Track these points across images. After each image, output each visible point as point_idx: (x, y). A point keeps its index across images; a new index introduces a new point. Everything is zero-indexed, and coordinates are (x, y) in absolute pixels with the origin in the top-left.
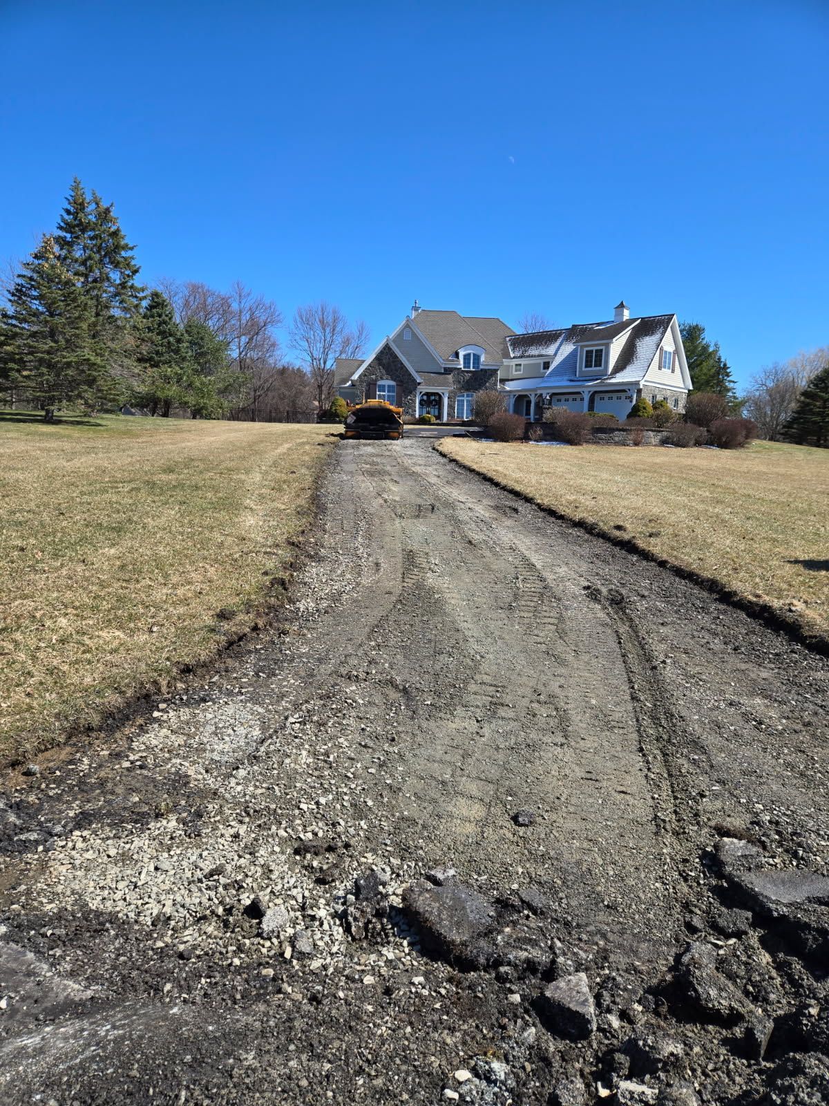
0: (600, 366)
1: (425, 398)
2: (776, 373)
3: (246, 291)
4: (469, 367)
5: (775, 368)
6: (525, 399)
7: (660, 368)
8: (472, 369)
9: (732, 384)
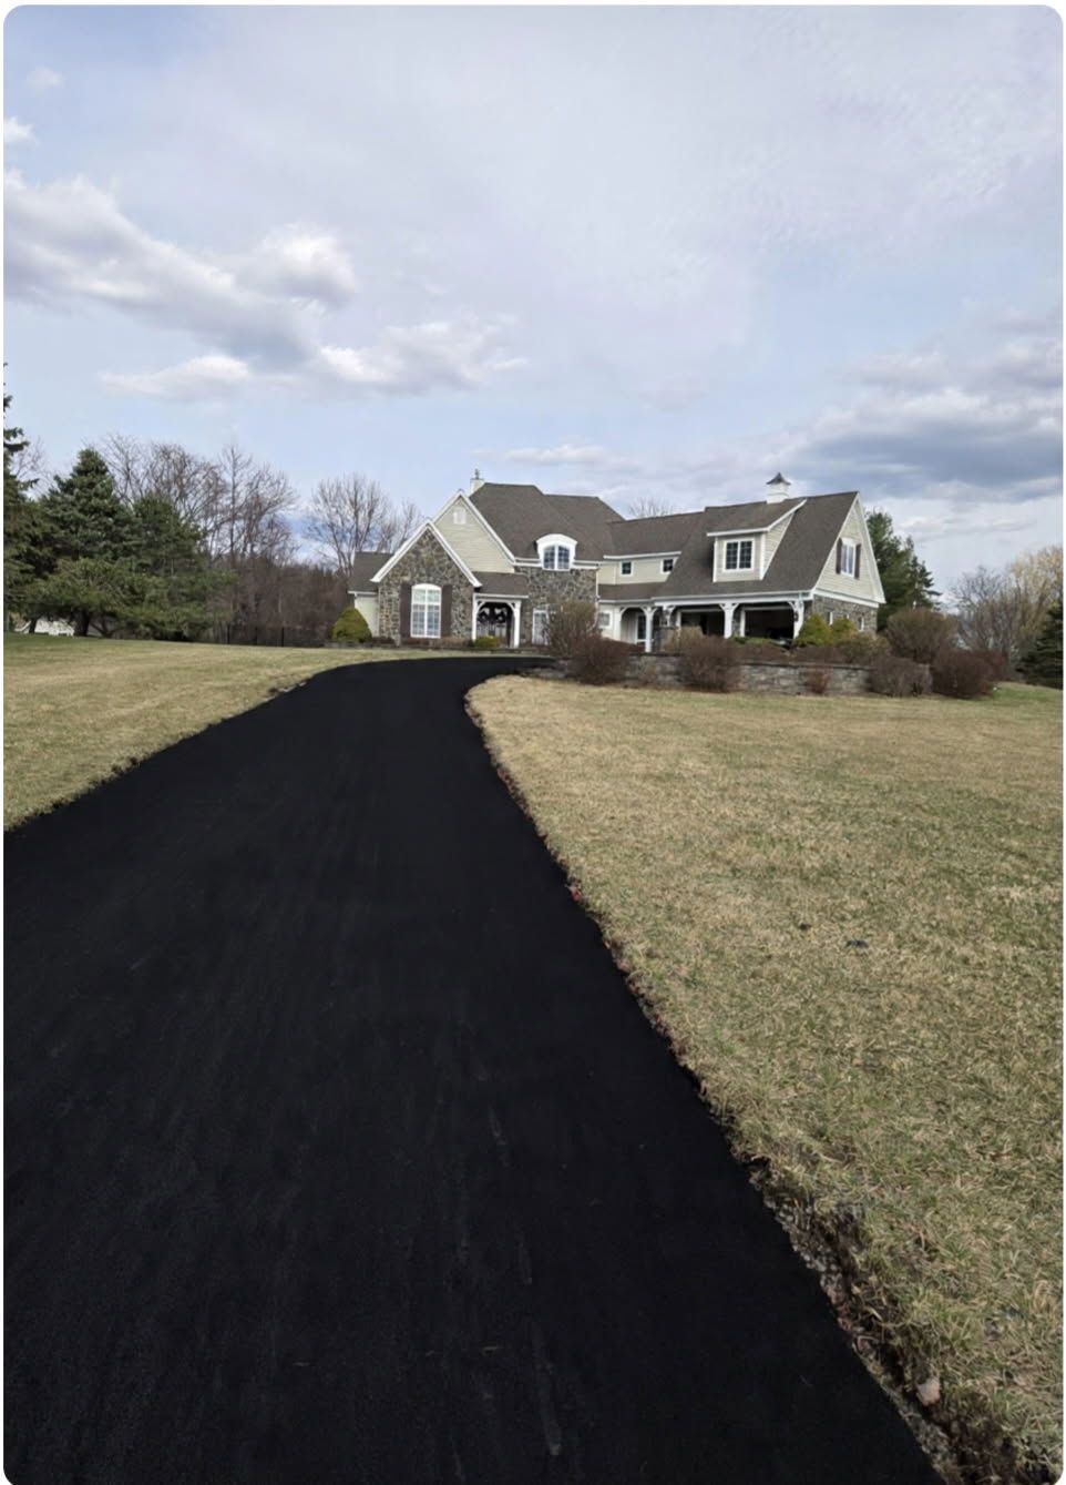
0: (748, 566)
1: (487, 611)
2: (983, 584)
3: (244, 458)
4: (553, 566)
5: (981, 576)
6: (637, 615)
7: (838, 570)
8: (556, 569)
9: (934, 598)
